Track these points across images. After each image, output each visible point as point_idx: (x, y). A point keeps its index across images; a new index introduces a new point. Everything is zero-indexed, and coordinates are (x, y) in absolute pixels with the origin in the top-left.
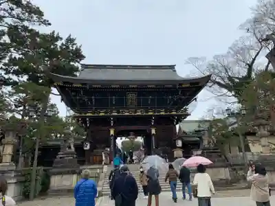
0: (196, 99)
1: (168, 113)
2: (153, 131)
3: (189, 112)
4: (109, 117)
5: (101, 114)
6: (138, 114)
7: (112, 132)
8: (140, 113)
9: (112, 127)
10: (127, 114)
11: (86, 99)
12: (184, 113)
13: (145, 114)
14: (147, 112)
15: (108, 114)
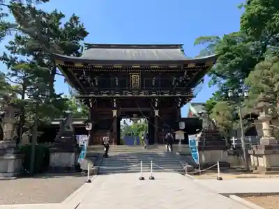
0: (203, 80)
1: (172, 95)
2: (157, 113)
3: (194, 94)
5: (104, 95)
6: (141, 95)
7: (115, 113)
8: (143, 95)
9: (115, 109)
10: (130, 95)
11: (89, 79)
12: (189, 95)
13: (148, 95)
14: (150, 93)
15: (111, 96)
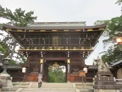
0: (98, 41)
1: (79, 49)
2: (69, 61)
4: (40, 51)
5: (35, 49)
7: (42, 61)
8: (59, 49)
9: (42, 58)
12: (89, 50)
13: (63, 50)
14: (65, 48)
15: (39, 50)
